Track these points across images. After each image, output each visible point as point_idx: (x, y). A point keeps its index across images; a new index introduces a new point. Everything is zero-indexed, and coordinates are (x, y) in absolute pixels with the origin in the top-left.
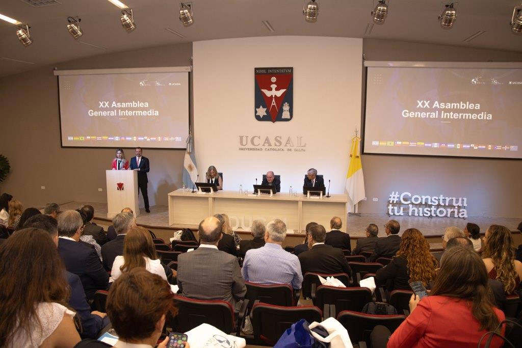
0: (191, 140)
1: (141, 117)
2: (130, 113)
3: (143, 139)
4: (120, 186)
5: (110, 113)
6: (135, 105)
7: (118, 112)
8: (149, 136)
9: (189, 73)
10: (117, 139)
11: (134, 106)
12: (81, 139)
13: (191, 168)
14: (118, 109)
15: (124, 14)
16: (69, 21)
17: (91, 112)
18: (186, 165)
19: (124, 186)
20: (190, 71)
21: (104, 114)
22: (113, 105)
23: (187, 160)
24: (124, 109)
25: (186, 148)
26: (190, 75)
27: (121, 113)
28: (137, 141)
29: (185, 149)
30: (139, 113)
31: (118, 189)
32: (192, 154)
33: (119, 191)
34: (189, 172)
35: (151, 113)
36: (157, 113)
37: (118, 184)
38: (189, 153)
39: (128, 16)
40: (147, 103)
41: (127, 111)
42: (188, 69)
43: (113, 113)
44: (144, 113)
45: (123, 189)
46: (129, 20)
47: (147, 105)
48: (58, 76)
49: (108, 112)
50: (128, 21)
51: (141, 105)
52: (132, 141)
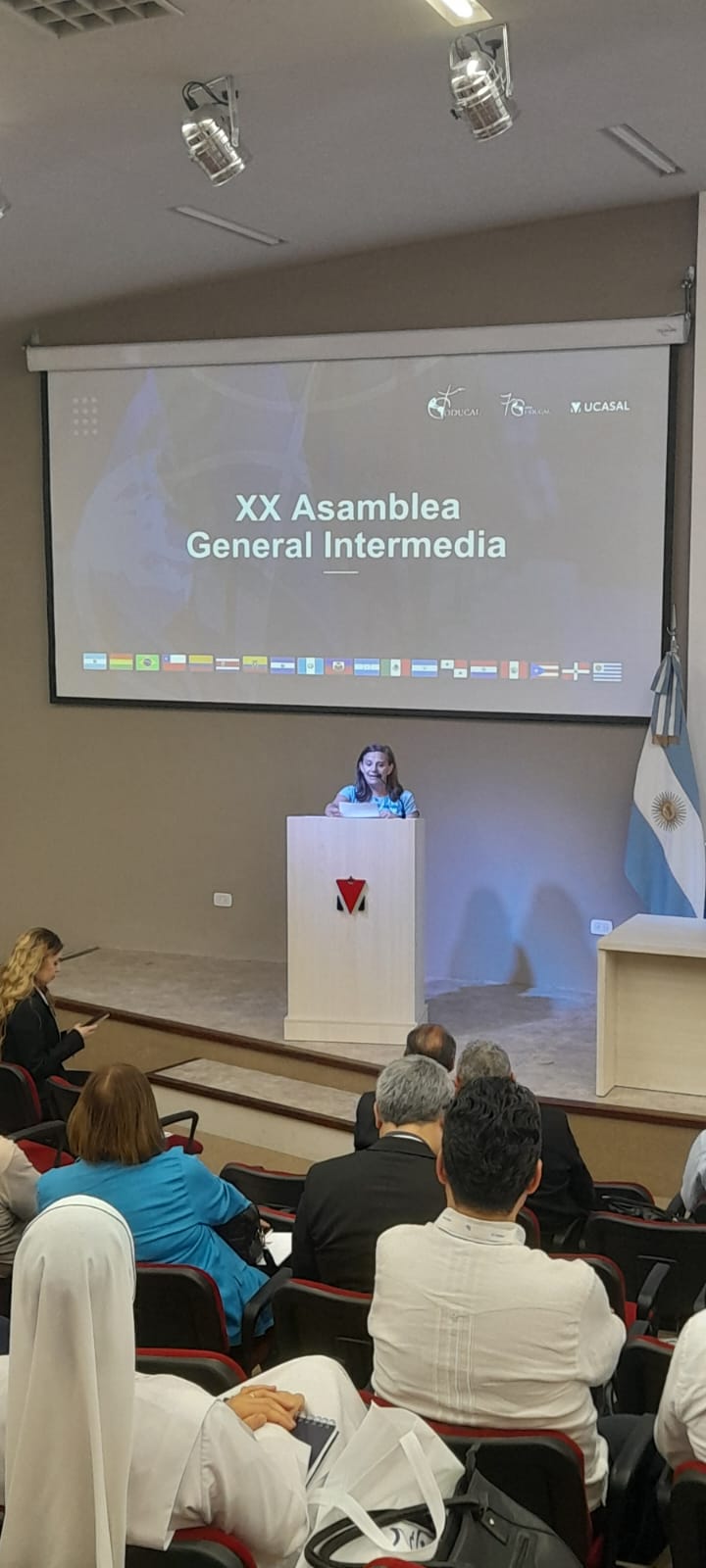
0: (674, 678)
1: (426, 565)
2: (375, 548)
3: (434, 668)
4: (351, 893)
5: (282, 548)
6: (399, 510)
7: (318, 544)
8: (465, 658)
9: (675, 350)
10: (311, 666)
11: (393, 515)
12: (141, 666)
13: (668, 811)
14: (319, 528)
15: (464, 55)
16: (191, 104)
17: (198, 541)
18: (645, 799)
19: (369, 895)
20: (678, 337)
21: (259, 548)
22: (298, 512)
23: (654, 775)
24: (349, 529)
25: (648, 714)
26: (680, 358)
27: (333, 546)
28: (408, 678)
29: (643, 722)
30: (414, 545)
31: (340, 908)
32: (676, 746)
33: (345, 918)
34: (660, 831)
35: (469, 545)
36: (500, 547)
37: (340, 883)
38: (664, 741)
39: (485, 67)
40: (455, 503)
41: (360, 540)
42: (674, 329)
43: (296, 549)
44: (441, 547)
45: (362, 908)
46: (491, 85)
47: (453, 509)
48: (44, 374)
49: (276, 543)
50: (488, 90)
51: (428, 509)
52: (382, 679)
